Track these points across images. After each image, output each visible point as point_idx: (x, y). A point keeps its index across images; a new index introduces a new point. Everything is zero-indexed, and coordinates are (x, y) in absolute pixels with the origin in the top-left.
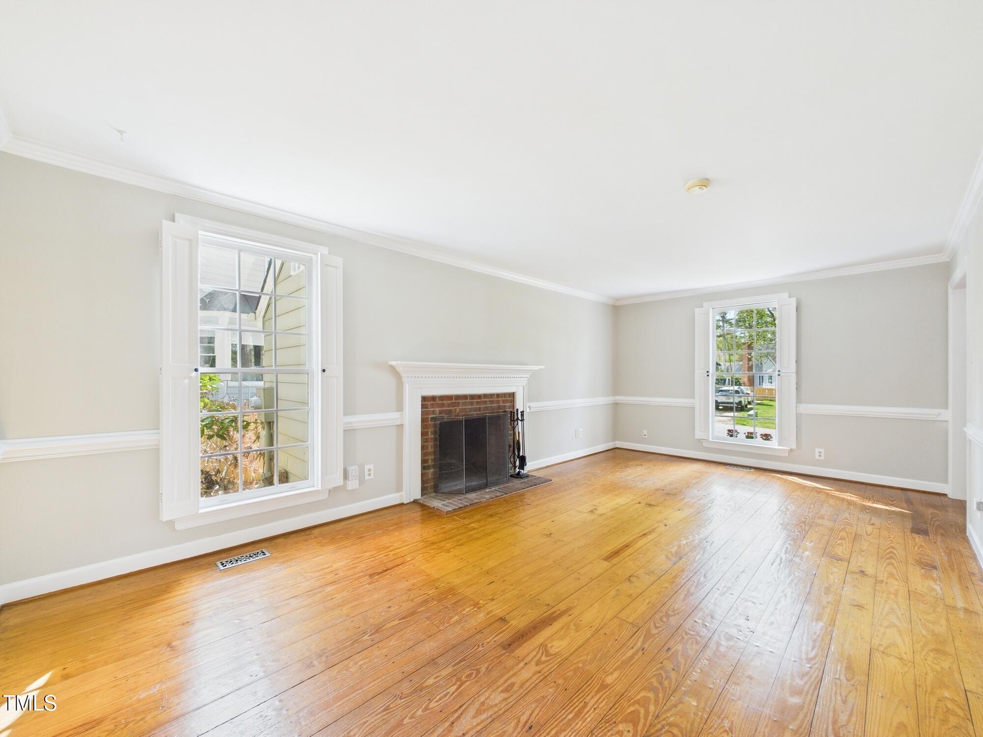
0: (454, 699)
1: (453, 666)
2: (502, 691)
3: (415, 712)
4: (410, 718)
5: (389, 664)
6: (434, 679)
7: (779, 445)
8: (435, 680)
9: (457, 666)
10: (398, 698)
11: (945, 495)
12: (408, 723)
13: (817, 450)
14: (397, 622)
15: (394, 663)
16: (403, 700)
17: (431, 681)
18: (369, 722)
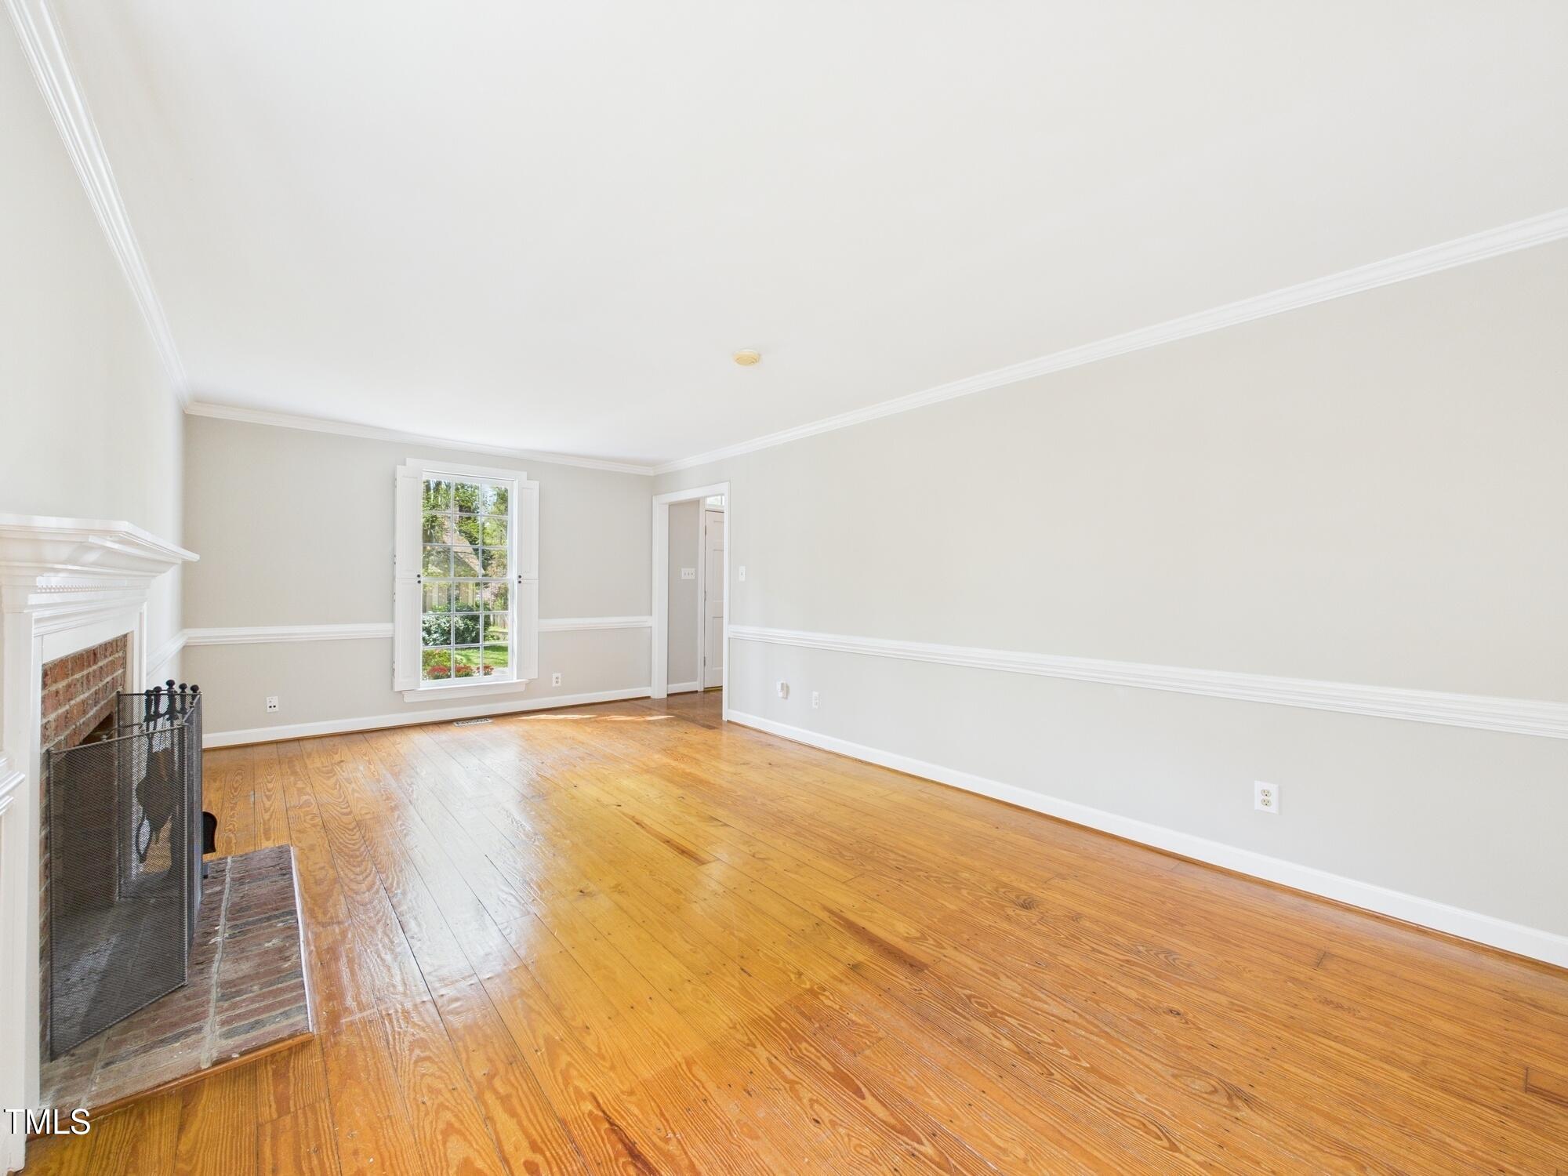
0: (1027, 1019)
1: (969, 1020)
2: (999, 978)
3: (1067, 1056)
4: (1079, 1060)
5: (988, 1098)
6: (1000, 1039)
7: (518, 679)
8: (1002, 1038)
9: (967, 1015)
10: (1053, 1077)
11: (649, 697)
12: (1087, 1062)
13: (555, 675)
14: (870, 1101)
15: (983, 1092)
16: (1053, 1071)
17: (1006, 1043)
18: (1109, 1106)
